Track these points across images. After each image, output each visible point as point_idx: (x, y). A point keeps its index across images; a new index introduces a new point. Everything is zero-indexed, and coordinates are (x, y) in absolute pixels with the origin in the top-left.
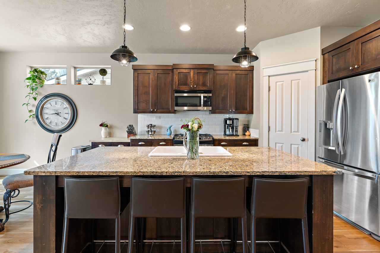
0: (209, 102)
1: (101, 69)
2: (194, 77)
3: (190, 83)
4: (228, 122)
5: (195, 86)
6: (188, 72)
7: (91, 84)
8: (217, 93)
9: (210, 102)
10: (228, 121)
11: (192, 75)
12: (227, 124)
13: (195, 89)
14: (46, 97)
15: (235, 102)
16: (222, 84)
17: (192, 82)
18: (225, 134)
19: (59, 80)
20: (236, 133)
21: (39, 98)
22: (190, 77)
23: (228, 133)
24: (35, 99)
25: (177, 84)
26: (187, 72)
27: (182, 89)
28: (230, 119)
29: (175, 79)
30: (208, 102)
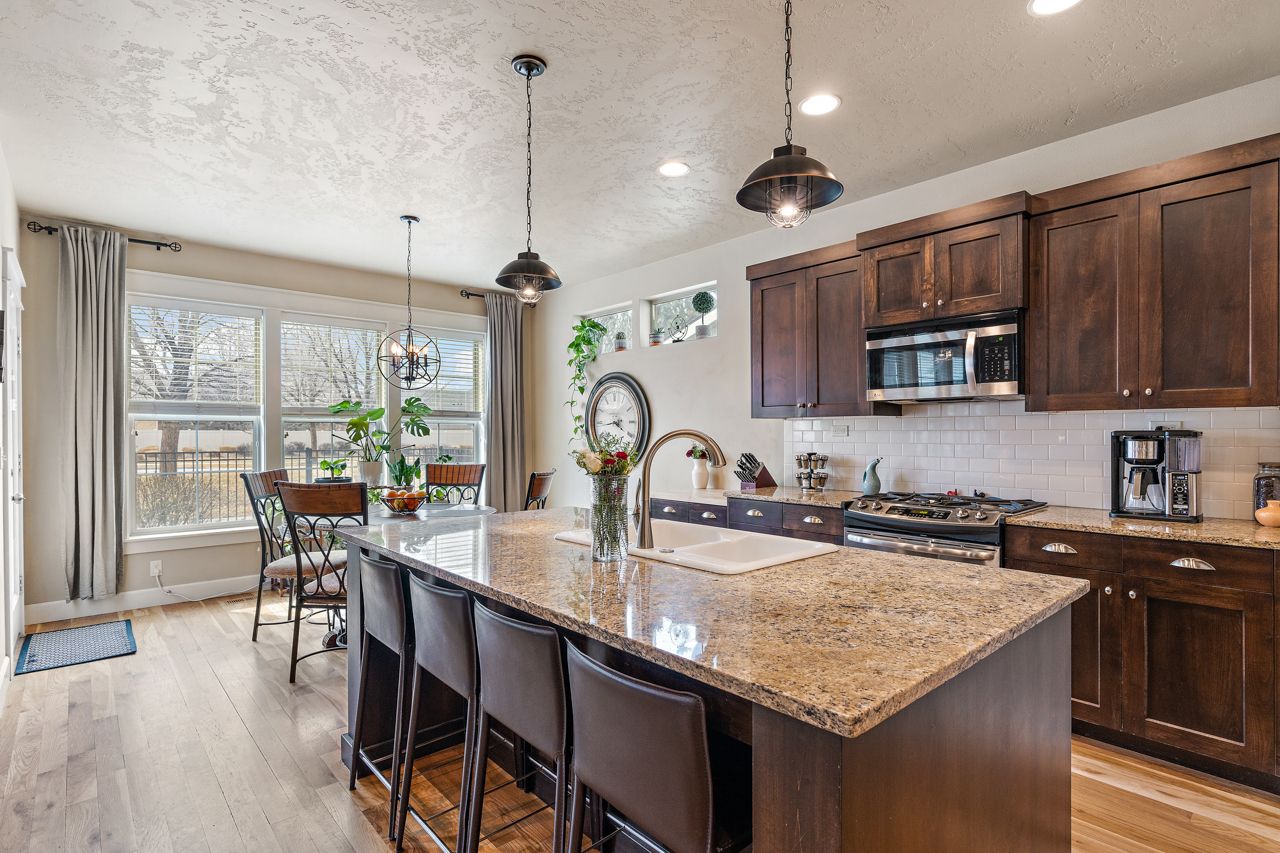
0: (1007, 362)
1: (697, 297)
2: (936, 265)
3: (923, 292)
4: (1133, 449)
5: (940, 302)
6: (912, 251)
7: (678, 341)
8: (1053, 317)
9: (1010, 359)
10: (1131, 444)
11: (927, 261)
12: (1130, 461)
13: (942, 314)
14: (600, 383)
15: (1157, 345)
16: (1082, 271)
17: (929, 286)
18: (1118, 509)
19: (621, 341)
20: (1180, 507)
21: (590, 386)
22: (922, 269)
23: (1132, 502)
24: (582, 390)
25: (873, 304)
26: (907, 252)
27: (892, 323)
28: (1140, 436)
29: (867, 286)
30: (1002, 359)
